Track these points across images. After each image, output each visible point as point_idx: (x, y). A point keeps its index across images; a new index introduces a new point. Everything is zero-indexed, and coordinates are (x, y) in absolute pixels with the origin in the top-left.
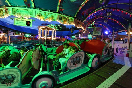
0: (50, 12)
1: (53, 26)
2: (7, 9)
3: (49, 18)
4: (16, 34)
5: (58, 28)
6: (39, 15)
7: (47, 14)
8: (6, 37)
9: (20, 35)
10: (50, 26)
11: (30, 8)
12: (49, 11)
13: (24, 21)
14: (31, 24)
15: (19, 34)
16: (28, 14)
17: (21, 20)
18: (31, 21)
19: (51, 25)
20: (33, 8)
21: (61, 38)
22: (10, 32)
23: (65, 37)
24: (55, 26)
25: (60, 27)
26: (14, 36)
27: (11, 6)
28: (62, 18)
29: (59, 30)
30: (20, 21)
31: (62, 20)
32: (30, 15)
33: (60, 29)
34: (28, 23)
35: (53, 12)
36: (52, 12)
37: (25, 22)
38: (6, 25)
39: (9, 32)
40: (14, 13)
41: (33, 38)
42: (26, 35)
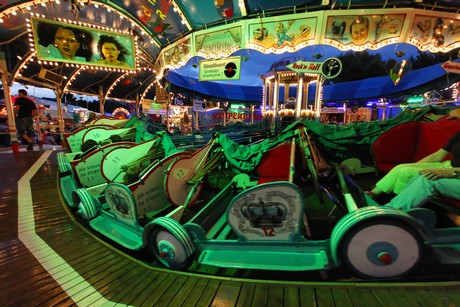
0: (298, 12)
1: (308, 64)
2: (186, 42)
3: (291, 39)
4: (209, 106)
5: (326, 70)
6: (260, 35)
7: (286, 25)
8: (190, 116)
9: (217, 108)
10: (295, 66)
11: (236, 20)
12: (292, 13)
13: (221, 65)
14: (238, 71)
15: (215, 106)
16: (231, 40)
17: (215, 65)
18: (237, 61)
19: (299, 63)
20: (244, 18)
21: (349, 109)
22: (197, 101)
23: (370, 104)
24: (315, 64)
25: (337, 63)
26: (205, 113)
27: (194, 31)
28: (344, 24)
29: (329, 77)
30: (211, 66)
31: (347, 31)
32: (234, 44)
33: (334, 71)
34: (230, 69)
35: (309, 11)
36: (303, 11)
37: (223, 69)
38: (189, 85)
39: (194, 101)
40: (199, 47)
41: (250, 115)
42: (233, 106)
